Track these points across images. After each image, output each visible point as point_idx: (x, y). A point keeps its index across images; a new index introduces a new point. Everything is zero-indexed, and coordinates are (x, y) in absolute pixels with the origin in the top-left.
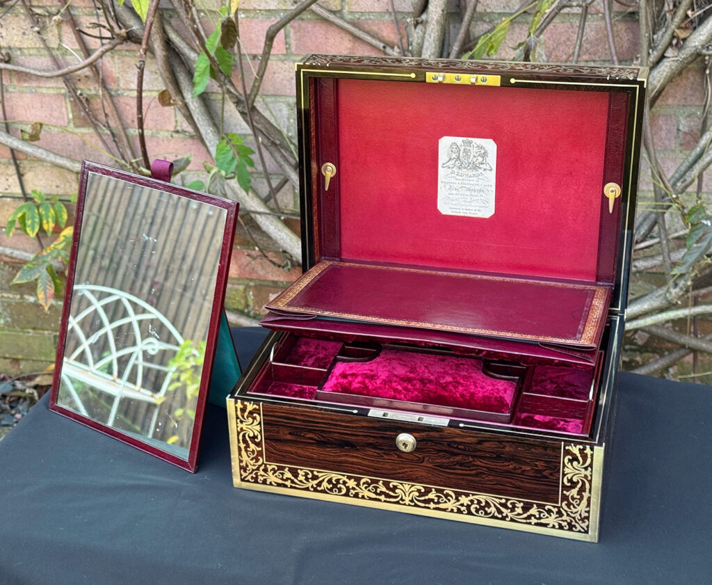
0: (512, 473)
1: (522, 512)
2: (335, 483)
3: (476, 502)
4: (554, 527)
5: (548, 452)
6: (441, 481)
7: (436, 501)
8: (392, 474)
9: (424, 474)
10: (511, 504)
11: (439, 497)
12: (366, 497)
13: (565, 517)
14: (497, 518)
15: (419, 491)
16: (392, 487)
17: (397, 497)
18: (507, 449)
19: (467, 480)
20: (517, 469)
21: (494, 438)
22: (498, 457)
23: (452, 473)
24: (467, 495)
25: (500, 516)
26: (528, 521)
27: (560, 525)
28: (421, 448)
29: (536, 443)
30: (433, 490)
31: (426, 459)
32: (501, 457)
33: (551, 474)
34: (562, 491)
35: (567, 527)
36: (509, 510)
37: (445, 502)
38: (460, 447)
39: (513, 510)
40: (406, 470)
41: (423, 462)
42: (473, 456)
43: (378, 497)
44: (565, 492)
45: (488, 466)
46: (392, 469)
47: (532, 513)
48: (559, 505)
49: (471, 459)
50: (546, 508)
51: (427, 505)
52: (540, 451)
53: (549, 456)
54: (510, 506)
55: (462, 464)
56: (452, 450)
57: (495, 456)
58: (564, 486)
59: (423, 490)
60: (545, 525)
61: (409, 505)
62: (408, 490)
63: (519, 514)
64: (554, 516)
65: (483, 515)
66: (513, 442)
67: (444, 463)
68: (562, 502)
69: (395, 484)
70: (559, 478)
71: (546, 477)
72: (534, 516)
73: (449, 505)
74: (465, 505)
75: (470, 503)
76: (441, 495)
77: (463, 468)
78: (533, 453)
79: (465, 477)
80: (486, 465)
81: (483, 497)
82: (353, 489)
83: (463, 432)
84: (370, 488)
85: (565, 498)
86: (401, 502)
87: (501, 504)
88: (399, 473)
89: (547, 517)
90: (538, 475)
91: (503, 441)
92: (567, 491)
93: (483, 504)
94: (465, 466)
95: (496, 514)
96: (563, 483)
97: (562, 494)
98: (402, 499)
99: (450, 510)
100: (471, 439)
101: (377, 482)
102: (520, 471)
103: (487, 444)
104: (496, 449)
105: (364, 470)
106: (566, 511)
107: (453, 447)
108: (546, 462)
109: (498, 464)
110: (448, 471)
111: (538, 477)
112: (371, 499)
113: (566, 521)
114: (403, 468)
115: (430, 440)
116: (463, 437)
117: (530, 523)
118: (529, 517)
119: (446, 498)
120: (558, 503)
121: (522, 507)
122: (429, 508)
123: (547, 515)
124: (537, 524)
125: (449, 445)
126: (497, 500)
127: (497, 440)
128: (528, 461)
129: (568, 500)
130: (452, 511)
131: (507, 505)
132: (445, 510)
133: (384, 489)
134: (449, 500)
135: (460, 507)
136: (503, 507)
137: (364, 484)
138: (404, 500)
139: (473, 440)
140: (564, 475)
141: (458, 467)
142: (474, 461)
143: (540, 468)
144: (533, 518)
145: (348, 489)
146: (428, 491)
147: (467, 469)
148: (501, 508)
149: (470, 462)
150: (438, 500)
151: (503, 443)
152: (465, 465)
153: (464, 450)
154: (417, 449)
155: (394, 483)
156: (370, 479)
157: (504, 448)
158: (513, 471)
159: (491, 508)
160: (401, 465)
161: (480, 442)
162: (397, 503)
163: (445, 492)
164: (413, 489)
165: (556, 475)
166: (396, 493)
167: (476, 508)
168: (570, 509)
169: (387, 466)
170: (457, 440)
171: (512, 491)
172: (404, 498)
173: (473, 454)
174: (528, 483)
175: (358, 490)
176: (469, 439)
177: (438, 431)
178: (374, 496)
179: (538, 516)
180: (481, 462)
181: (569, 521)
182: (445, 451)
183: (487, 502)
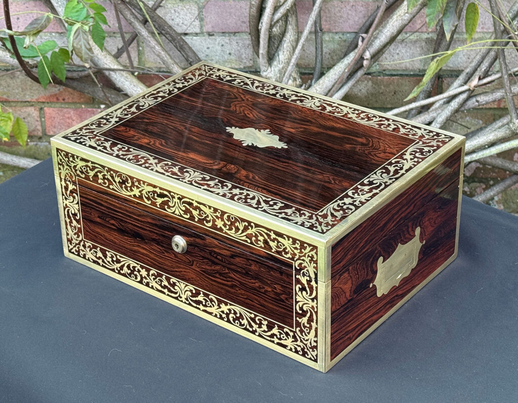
0: (258, 291)
1: (266, 330)
2: (132, 269)
3: (232, 312)
4: (291, 350)
5: (283, 277)
6: (206, 286)
7: (204, 303)
8: (171, 271)
9: (194, 276)
10: (259, 319)
11: (206, 301)
12: (154, 288)
13: (299, 343)
14: (248, 330)
15: (191, 291)
16: (172, 283)
17: (176, 293)
18: (253, 267)
19: (225, 289)
20: (260, 288)
21: (243, 255)
22: (247, 274)
23: (215, 281)
24: (226, 304)
25: (251, 329)
26: (272, 339)
27: (295, 348)
28: (190, 252)
29: (275, 267)
30: (201, 293)
31: (195, 263)
32: (249, 274)
33: (286, 299)
34: (296, 318)
35: (301, 353)
36: (257, 326)
37: (211, 307)
38: (218, 257)
39: (260, 326)
40: (181, 270)
41: (192, 265)
42: (229, 269)
43: (163, 290)
44: (298, 318)
45: (240, 280)
46: (171, 267)
47: (275, 333)
48: (294, 330)
49: (227, 271)
50: (285, 330)
51: (198, 306)
52: (278, 275)
53: (284, 281)
54: (258, 322)
55: (220, 274)
56: (213, 259)
57: (244, 271)
58: (297, 313)
59: (194, 292)
60: (285, 346)
61: (185, 303)
62: (184, 288)
63: (264, 331)
64: (291, 339)
65: (238, 325)
66: (257, 262)
67: (208, 270)
68: (296, 328)
69: (175, 281)
70: (293, 304)
71: (283, 301)
72: (276, 335)
73: (214, 310)
74: (225, 313)
75: (228, 312)
76: (207, 299)
77: (222, 278)
78: (271, 275)
79: (224, 287)
80: (238, 279)
81: (238, 309)
82: (145, 278)
83: (220, 244)
84: (157, 280)
85: (298, 324)
86: (179, 298)
87: (250, 318)
88: (177, 272)
89: (286, 339)
90: (277, 298)
91: (249, 259)
92: (300, 318)
93: (238, 315)
94: (223, 277)
95: (248, 327)
96: (296, 309)
97: (296, 320)
98: (179, 296)
99: (214, 315)
100: (226, 251)
101: (161, 276)
102: (263, 290)
103: (238, 259)
104: (244, 265)
105: (152, 262)
106: (300, 337)
107: (213, 256)
108: (282, 286)
109: (247, 280)
110: (211, 277)
111: (277, 299)
112: (158, 290)
113: (300, 346)
114: (180, 268)
115: (197, 247)
116: (221, 248)
117: (273, 342)
118: (272, 336)
119: (211, 303)
120: (293, 328)
121: (267, 325)
122: (199, 309)
123: (285, 337)
124: (278, 344)
125: (210, 254)
126: (248, 314)
127: (245, 257)
128: (269, 282)
129: (300, 327)
130: (216, 316)
131: (255, 320)
132: (211, 313)
133: (166, 284)
134: (214, 306)
135: (221, 313)
136: (253, 322)
137: (152, 275)
138: (181, 297)
139: (228, 253)
140: (297, 302)
141: (217, 275)
142: (229, 273)
143: (278, 291)
144: (275, 337)
145: (142, 278)
146: (197, 294)
147: (225, 279)
148: (251, 322)
149: (227, 273)
150: (206, 303)
151: (250, 261)
152: (224, 275)
153: (222, 261)
154: (187, 252)
155: (173, 280)
156: (156, 272)
157: (250, 265)
158: (258, 289)
159: (244, 320)
160: (177, 264)
161: (232, 256)
162: (176, 298)
163: (210, 297)
164: (187, 288)
165: (290, 300)
166: (175, 289)
167: (233, 317)
168: (302, 336)
169: (167, 263)
170: (215, 250)
171: (258, 308)
172: (181, 295)
173: (228, 266)
174: (270, 303)
175: (149, 280)
176: (224, 251)
177: (202, 239)
178: (160, 288)
179: (279, 337)
180: (234, 275)
181: (302, 347)
182: (208, 259)
183: (240, 314)
